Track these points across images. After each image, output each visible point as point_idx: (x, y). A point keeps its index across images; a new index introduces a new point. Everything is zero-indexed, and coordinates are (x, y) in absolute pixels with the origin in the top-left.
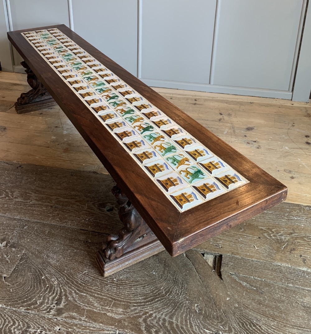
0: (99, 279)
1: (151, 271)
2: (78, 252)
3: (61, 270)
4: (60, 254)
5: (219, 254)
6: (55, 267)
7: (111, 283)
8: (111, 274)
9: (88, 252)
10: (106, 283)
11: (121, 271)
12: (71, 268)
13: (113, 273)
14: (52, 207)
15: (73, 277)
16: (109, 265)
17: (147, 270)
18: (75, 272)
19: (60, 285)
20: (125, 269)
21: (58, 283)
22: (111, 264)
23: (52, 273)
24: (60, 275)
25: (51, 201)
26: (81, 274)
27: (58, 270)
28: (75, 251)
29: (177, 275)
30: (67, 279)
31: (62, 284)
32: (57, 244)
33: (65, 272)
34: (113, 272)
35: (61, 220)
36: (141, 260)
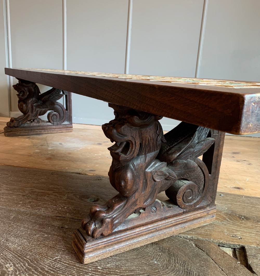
0: (76, 267)
1: (151, 260)
2: (50, 237)
3: (22, 255)
4: (25, 239)
5: (239, 245)
6: (15, 252)
7: (94, 271)
8: (94, 261)
9: (63, 237)
10: (85, 272)
11: (108, 258)
12: (36, 253)
13: (97, 259)
14: (24, 196)
15: (37, 262)
16: (92, 245)
17: (145, 258)
18: (42, 258)
19: (16, 272)
20: (113, 256)
21: (14, 269)
22: (95, 244)
23: (8, 258)
24: (20, 260)
25: (24, 191)
26: (50, 260)
27: (17, 255)
28: (46, 235)
29: (188, 265)
30: (28, 265)
31: (19, 271)
32: (22, 229)
33: (28, 257)
34: (97, 257)
35: (32, 207)
36: (136, 247)
